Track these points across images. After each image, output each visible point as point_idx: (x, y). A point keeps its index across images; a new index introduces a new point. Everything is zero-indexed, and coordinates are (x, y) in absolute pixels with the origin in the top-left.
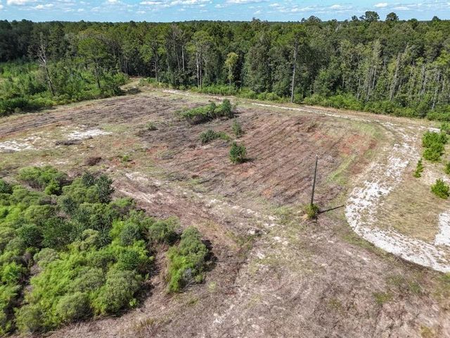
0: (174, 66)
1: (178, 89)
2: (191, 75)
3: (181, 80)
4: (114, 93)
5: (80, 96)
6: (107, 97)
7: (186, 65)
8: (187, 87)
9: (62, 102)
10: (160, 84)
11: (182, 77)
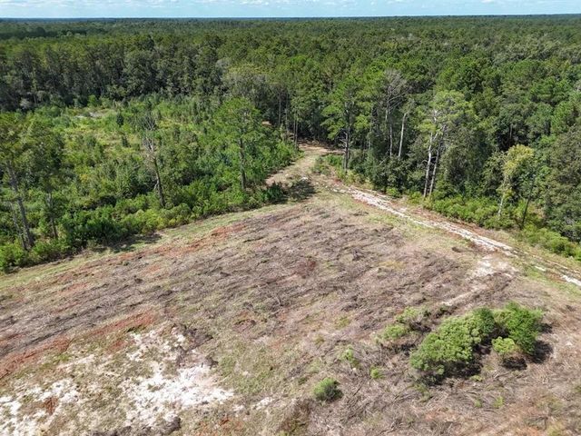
0: (382, 149)
1: (384, 192)
2: (413, 168)
3: (392, 178)
4: (266, 198)
5: (206, 208)
6: (254, 207)
7: (406, 149)
8: (401, 192)
9: (173, 221)
10: (350, 172)
11: (396, 173)
